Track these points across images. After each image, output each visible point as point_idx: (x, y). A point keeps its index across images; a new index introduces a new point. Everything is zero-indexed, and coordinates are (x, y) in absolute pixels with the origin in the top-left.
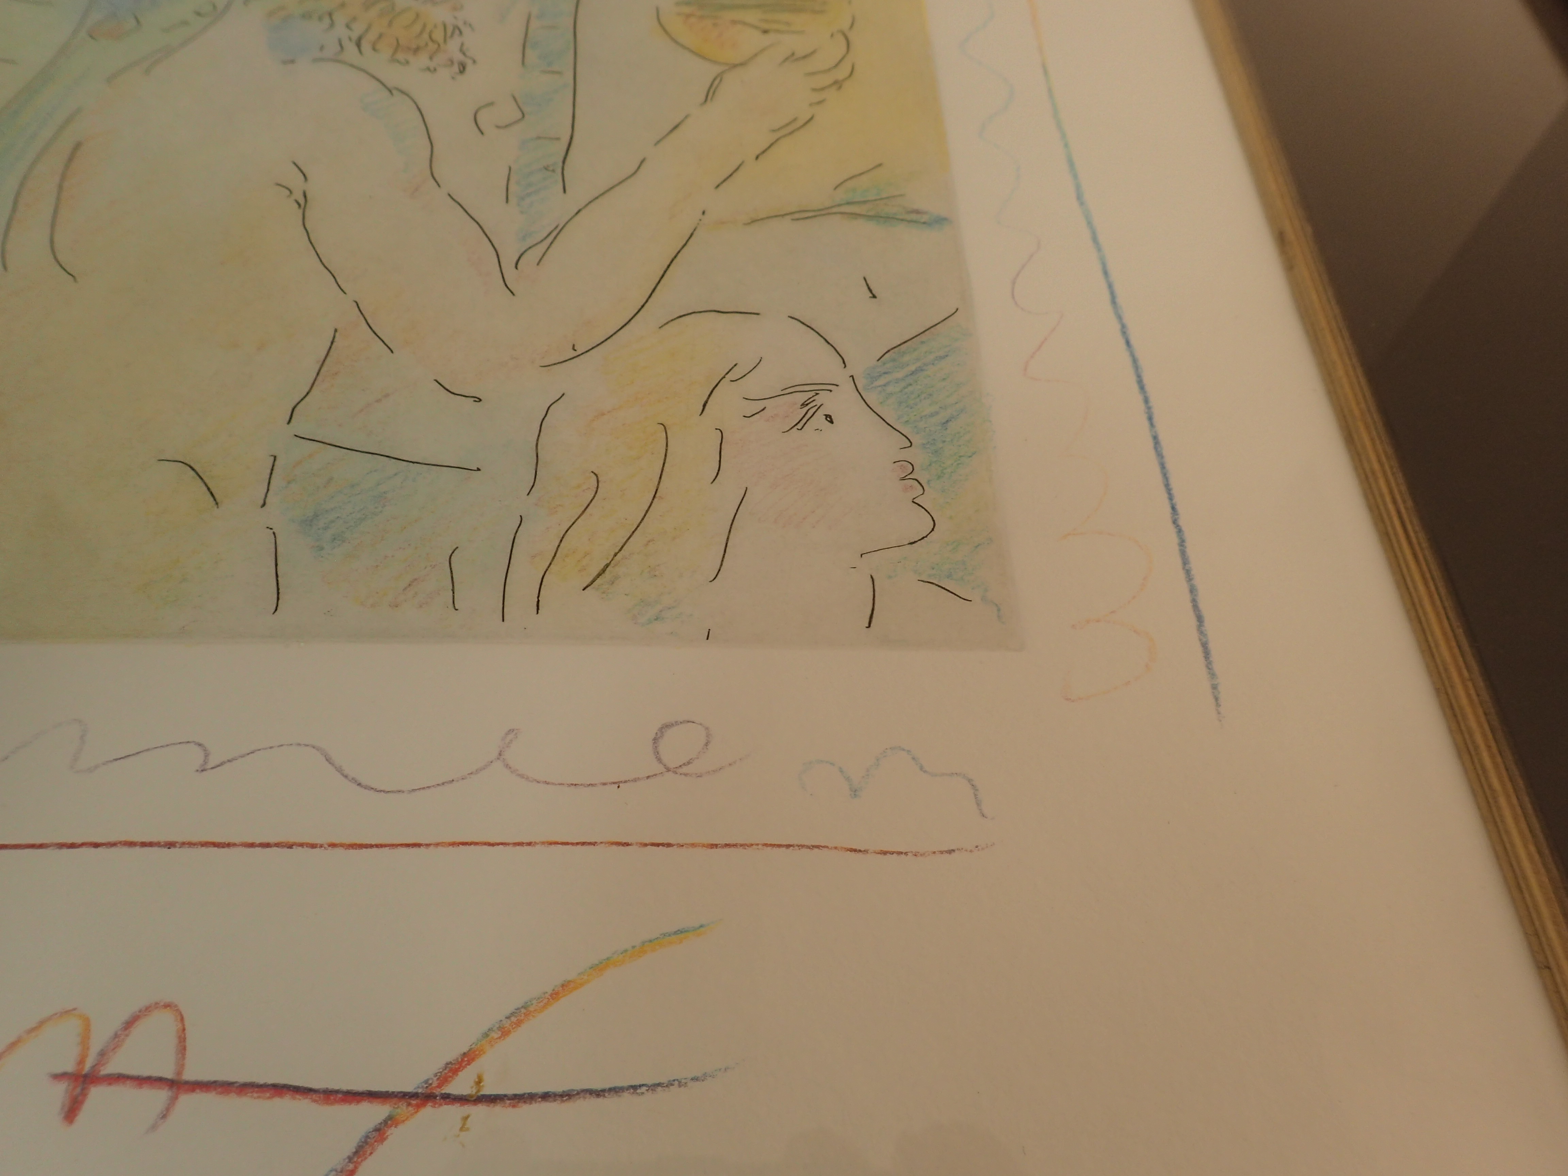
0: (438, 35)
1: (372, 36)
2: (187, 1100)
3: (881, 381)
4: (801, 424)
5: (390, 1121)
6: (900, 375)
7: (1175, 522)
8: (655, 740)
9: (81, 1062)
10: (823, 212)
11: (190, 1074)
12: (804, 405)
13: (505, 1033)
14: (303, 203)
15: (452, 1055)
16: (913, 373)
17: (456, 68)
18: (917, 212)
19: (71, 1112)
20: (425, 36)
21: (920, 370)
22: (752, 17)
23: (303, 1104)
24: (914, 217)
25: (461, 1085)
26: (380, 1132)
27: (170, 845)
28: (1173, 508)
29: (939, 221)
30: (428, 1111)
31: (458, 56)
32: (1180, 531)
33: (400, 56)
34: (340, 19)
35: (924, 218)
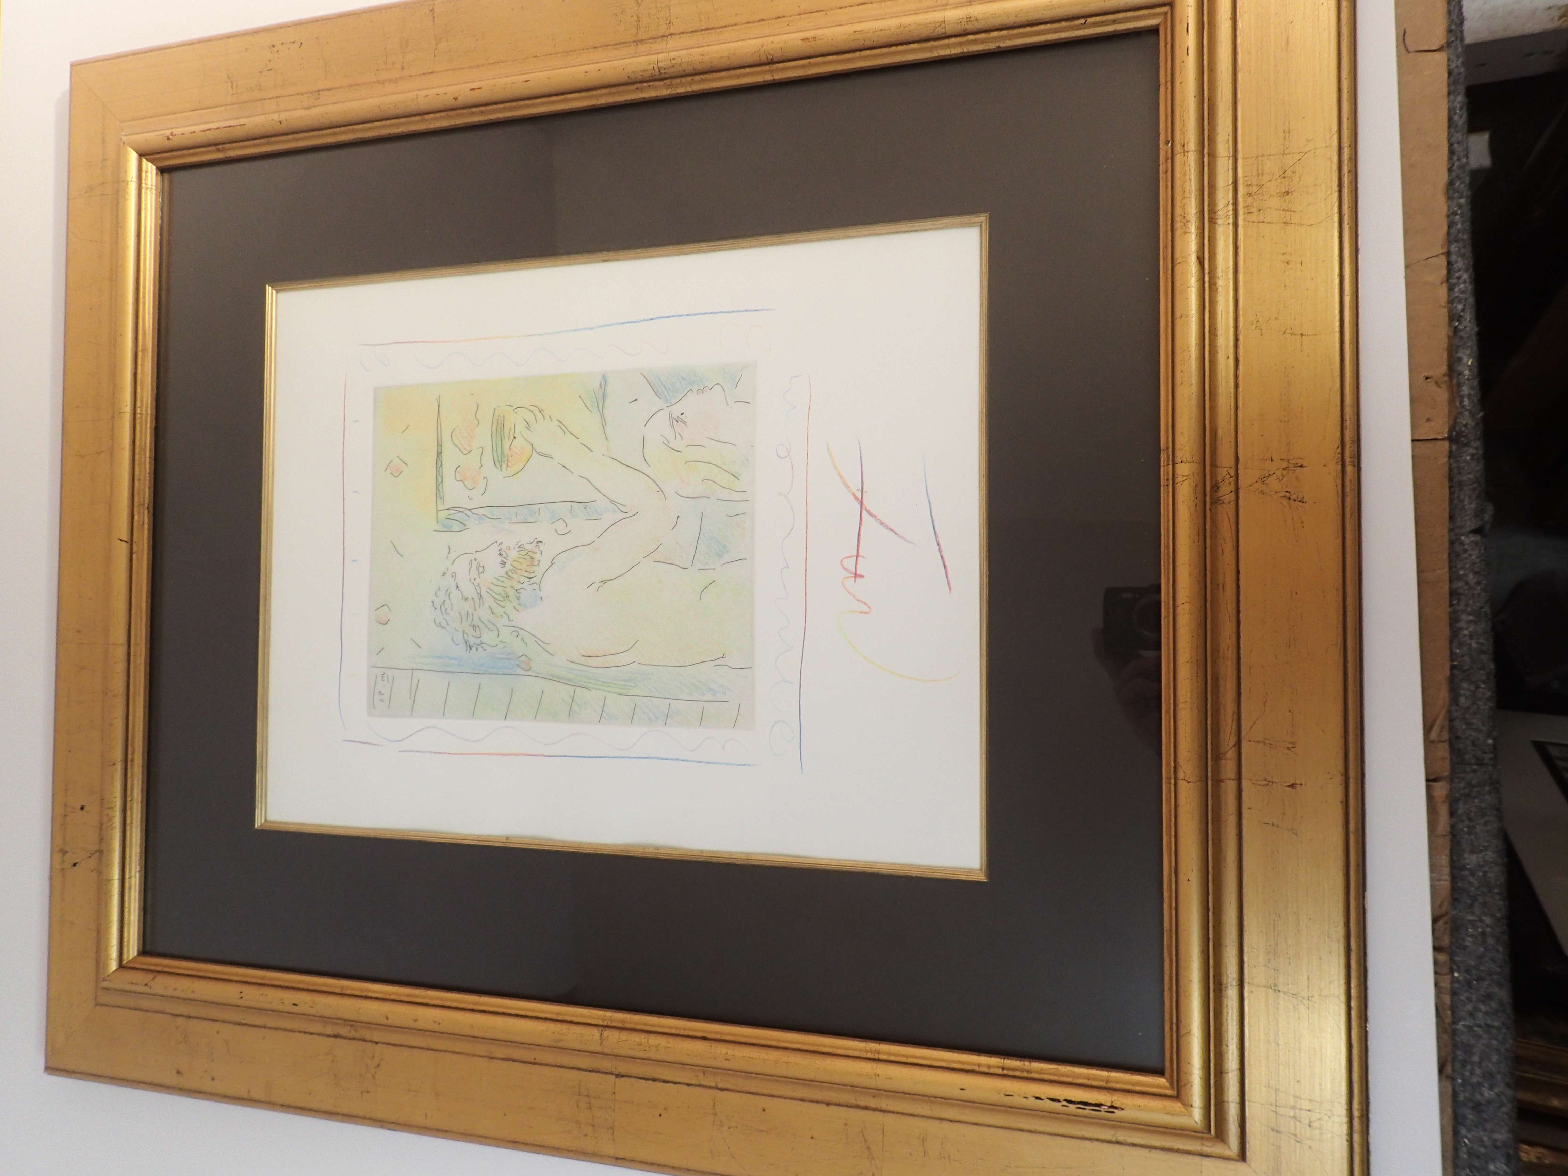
0: (524, 553)
1: (527, 575)
2: (860, 553)
3: (668, 398)
4: (684, 422)
5: (866, 510)
6: (666, 393)
7: (716, 313)
8: (781, 458)
9: (852, 577)
10: (602, 417)
11: (856, 554)
12: (677, 421)
13: (849, 487)
14: (605, 582)
15: (853, 498)
16: (665, 388)
17: (540, 544)
18: (601, 385)
19: (862, 576)
20: (525, 557)
21: (664, 386)
22: (507, 444)
23: (862, 528)
24: (603, 386)
25: (859, 495)
26: (868, 512)
27: (806, 570)
28: (711, 313)
29: (604, 377)
30: (864, 502)
31: (534, 544)
32: (719, 312)
33: (536, 563)
34: (519, 586)
35: (603, 383)
